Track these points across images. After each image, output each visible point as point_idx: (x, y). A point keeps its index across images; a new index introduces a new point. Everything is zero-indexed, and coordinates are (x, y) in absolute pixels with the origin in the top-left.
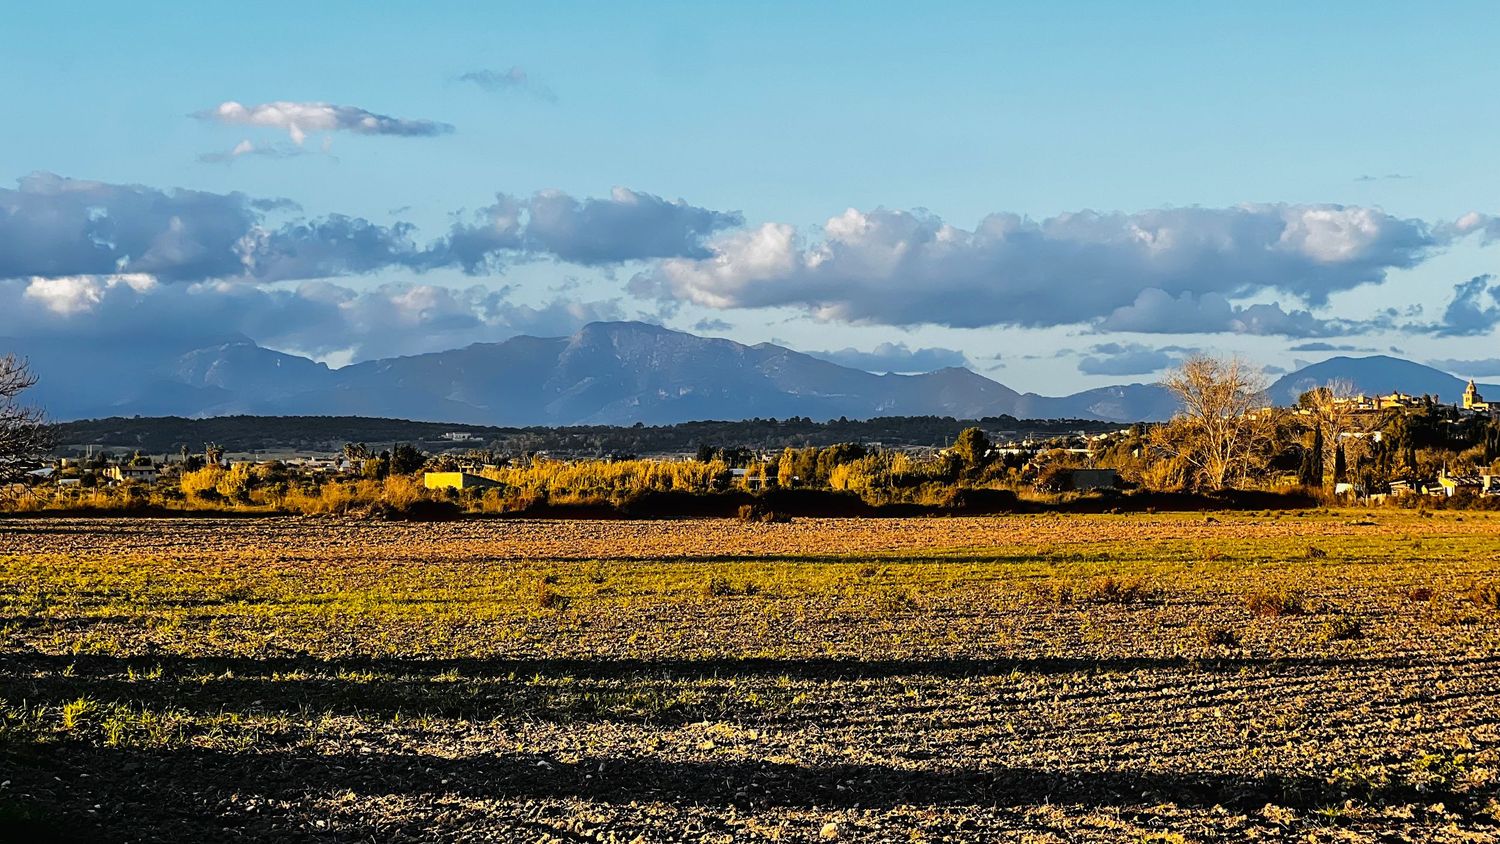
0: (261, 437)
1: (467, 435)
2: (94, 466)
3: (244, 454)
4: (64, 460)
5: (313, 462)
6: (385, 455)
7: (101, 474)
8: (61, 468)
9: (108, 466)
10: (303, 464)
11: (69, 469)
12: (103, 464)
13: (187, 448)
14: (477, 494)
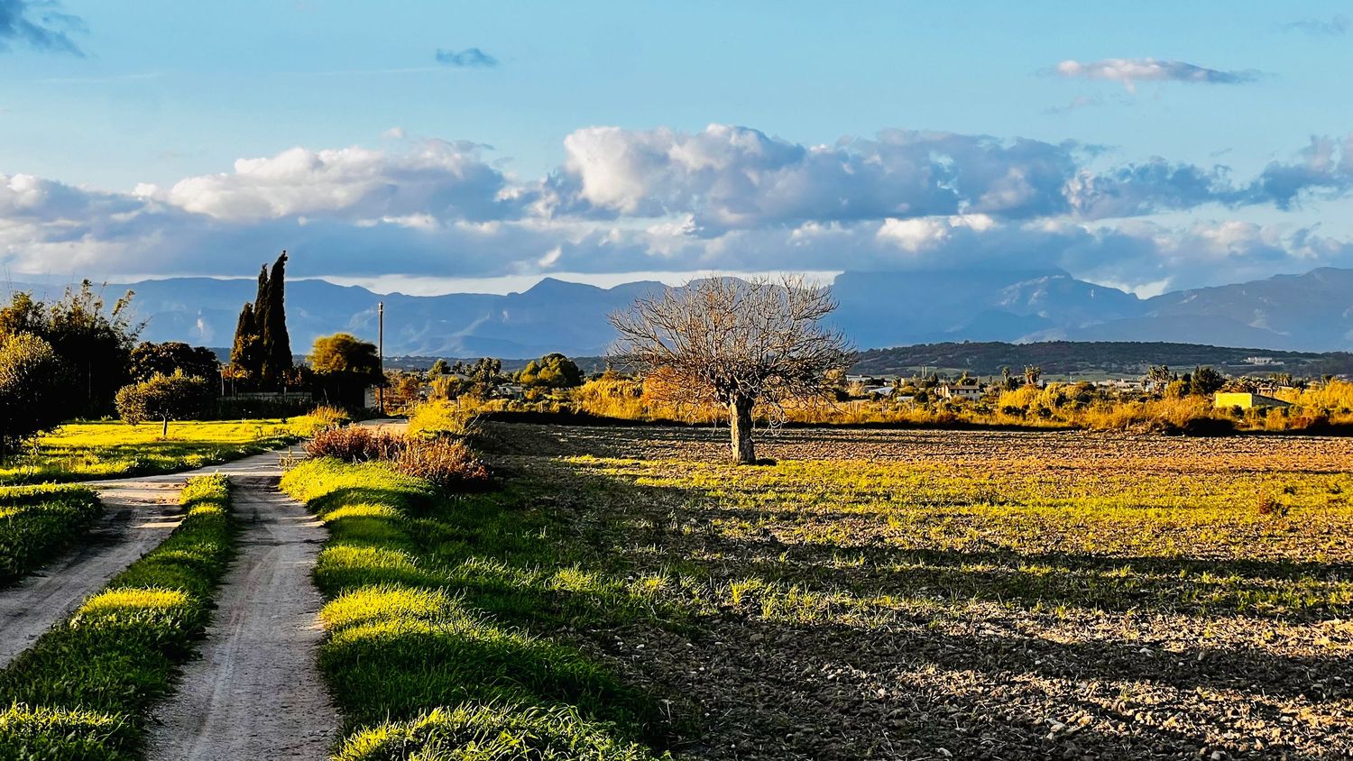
0: (1076, 361)
1: (1268, 360)
2: (929, 385)
3: (1060, 376)
4: (903, 380)
5: (1122, 383)
6: (1187, 378)
7: (932, 393)
8: (899, 386)
9: (940, 385)
10: (1112, 385)
11: (906, 388)
12: (935, 383)
13: (1008, 370)
14: (1262, 413)
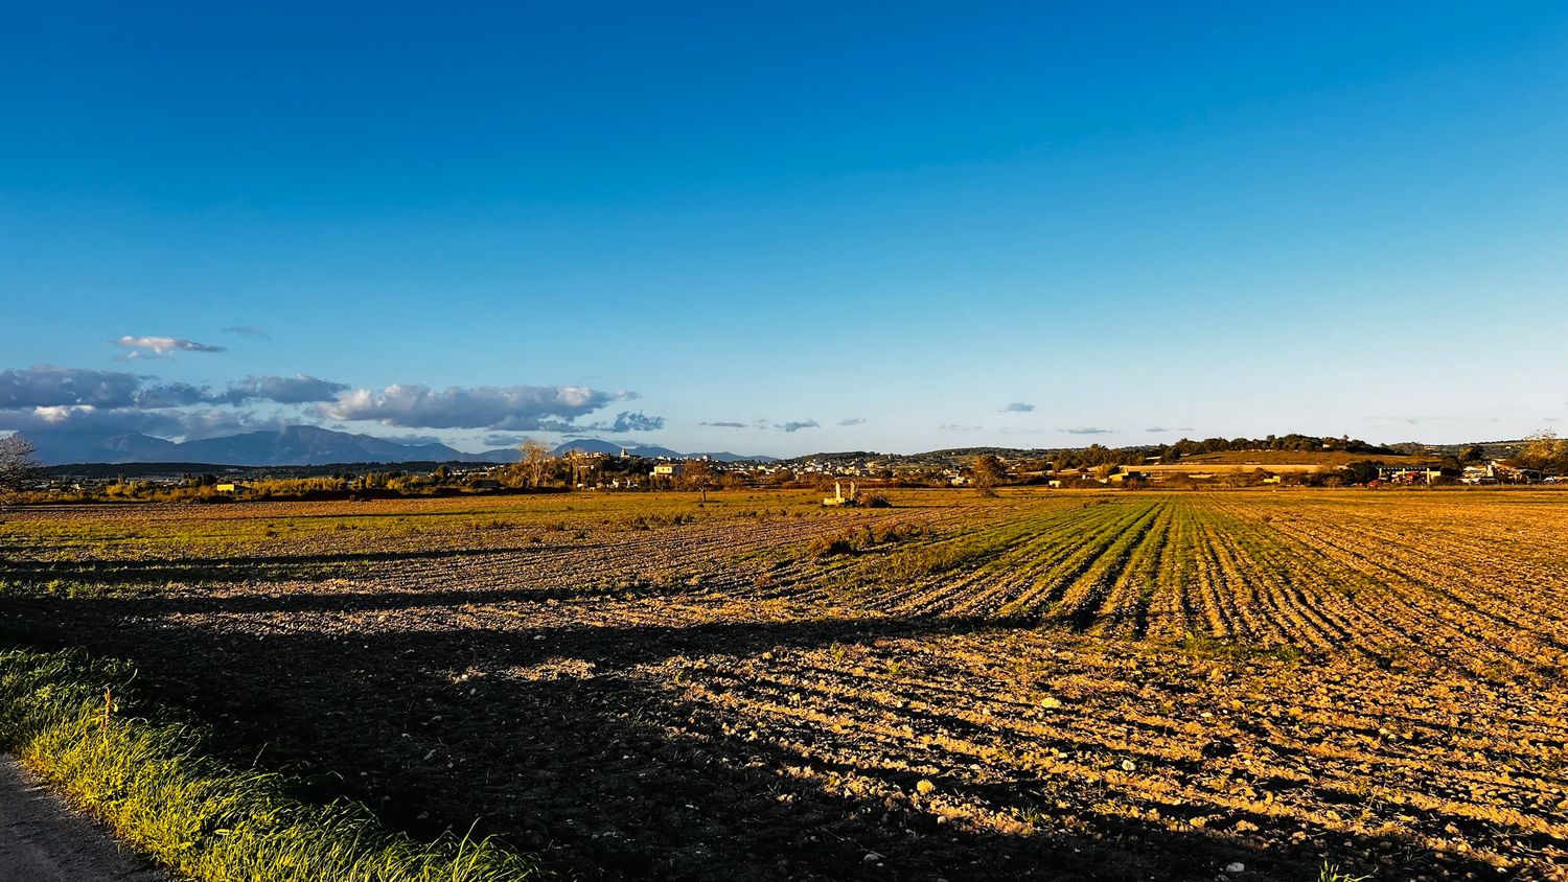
0: (143, 471)
1: (236, 470)
2: (66, 484)
3: (135, 478)
4: (52, 481)
5: (167, 481)
6: (199, 478)
7: (70, 487)
8: (51, 484)
9: (73, 484)
10: (163, 482)
11: (55, 485)
13: (109, 476)
14: (240, 493)
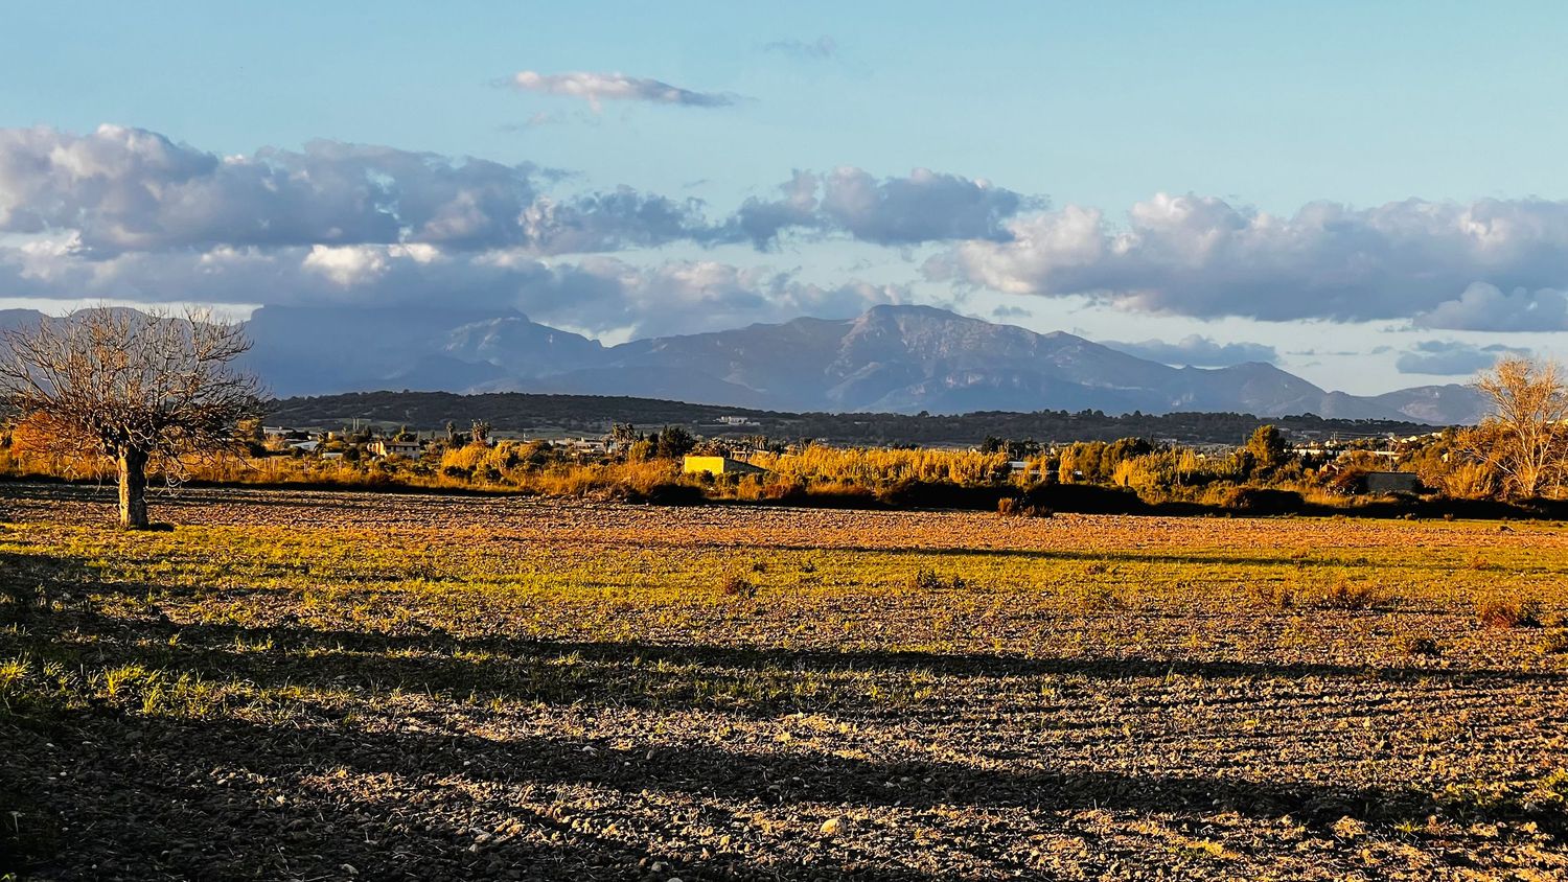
0: (531, 416)
1: (743, 419)
2: (361, 440)
3: (513, 433)
4: (330, 434)
5: (582, 443)
6: (654, 438)
7: (365, 449)
8: (326, 441)
9: (374, 440)
10: (571, 445)
11: (334, 443)
12: (368, 439)
13: (452, 425)
14: (734, 480)
